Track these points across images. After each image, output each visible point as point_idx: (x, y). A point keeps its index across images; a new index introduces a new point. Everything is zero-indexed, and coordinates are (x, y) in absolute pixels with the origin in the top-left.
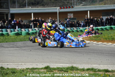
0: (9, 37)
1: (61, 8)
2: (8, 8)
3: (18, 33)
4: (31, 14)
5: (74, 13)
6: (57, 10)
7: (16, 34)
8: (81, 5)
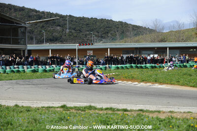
0: (25, 73)
1: (80, 45)
2: (25, 45)
3: (34, 70)
4: (48, 50)
5: (94, 50)
6: (76, 46)
7: (32, 71)
8: (102, 42)
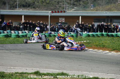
1: (52, 12)
3: (7, 35)
6: (49, 13)
8: (73, 9)
